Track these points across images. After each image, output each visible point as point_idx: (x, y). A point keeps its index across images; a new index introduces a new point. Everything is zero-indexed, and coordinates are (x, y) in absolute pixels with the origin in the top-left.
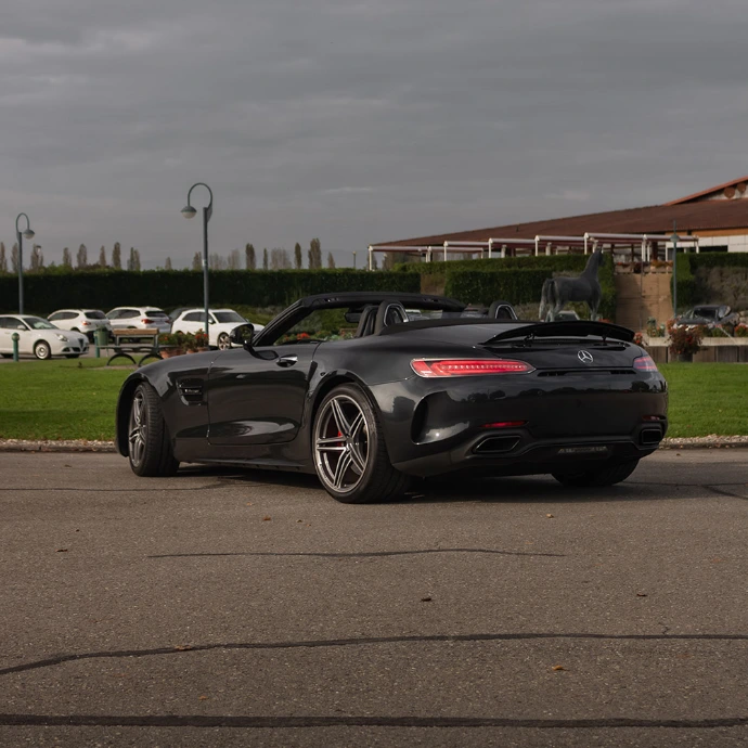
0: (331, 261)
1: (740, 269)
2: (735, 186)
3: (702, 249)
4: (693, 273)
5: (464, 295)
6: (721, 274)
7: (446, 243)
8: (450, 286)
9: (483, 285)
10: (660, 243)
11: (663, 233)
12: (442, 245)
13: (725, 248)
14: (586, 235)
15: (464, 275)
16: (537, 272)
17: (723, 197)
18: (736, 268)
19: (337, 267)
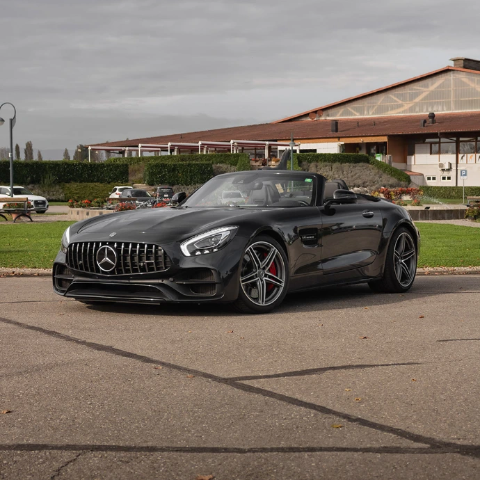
0: (40, 156)
1: (328, 164)
2: (316, 112)
3: (301, 151)
4: (300, 166)
5: (156, 178)
6: (317, 166)
7: (140, 145)
8: (147, 173)
9: (169, 172)
10: (273, 147)
11: (276, 141)
12: (138, 146)
13: (315, 150)
14: (232, 141)
15: (156, 166)
16: (203, 164)
17: (309, 119)
18: (325, 163)
19: (43, 160)
